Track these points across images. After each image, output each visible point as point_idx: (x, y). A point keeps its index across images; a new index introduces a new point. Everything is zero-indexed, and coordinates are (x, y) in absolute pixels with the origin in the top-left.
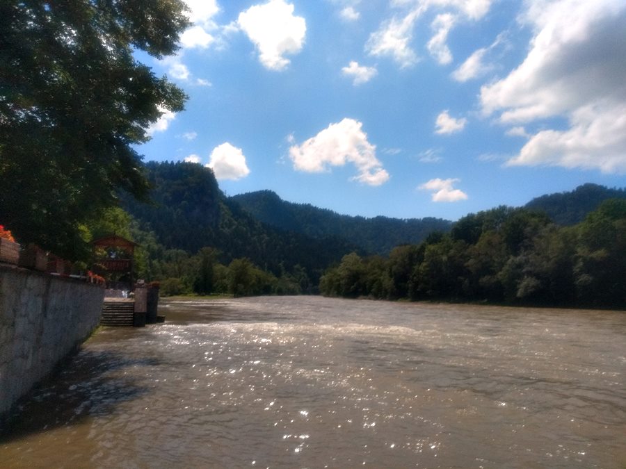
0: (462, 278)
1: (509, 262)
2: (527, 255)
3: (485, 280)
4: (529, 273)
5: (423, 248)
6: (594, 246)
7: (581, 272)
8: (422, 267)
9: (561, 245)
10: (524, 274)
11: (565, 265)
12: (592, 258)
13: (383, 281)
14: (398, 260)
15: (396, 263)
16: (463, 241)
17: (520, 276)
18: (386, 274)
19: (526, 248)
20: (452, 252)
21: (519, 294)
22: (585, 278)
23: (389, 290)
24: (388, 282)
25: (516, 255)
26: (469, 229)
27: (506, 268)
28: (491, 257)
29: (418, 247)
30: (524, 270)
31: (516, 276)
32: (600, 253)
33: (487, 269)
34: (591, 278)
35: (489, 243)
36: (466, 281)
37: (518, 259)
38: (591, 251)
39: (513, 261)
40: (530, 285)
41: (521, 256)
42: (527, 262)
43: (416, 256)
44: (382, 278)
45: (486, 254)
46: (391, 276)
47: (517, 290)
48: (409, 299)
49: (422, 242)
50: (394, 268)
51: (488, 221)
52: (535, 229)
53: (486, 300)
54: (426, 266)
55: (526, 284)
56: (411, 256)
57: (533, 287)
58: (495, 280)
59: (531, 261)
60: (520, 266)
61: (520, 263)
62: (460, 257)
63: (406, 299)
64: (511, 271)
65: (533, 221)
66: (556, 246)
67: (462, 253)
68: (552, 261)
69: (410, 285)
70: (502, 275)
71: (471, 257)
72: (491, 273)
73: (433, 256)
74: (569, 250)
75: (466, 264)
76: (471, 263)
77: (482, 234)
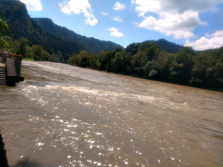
0: (128, 66)
1: (148, 63)
2: (154, 61)
3: (137, 68)
4: (154, 68)
5: (114, 53)
6: (180, 62)
7: (173, 70)
8: (114, 60)
9: (167, 60)
10: (152, 68)
11: (167, 67)
12: (178, 67)
13: (97, 63)
14: (104, 56)
15: (102, 57)
16: (130, 52)
17: (151, 69)
18: (98, 60)
19: (155, 59)
20: (126, 56)
21: (150, 75)
22: (174, 73)
23: (99, 67)
24: (99, 64)
25: (150, 61)
26: (133, 48)
27: (146, 65)
28: (141, 60)
29: (112, 52)
30: (152, 67)
31: (149, 69)
32: (181, 65)
33: (138, 64)
34: (176, 73)
35: (141, 55)
36: (129, 68)
37: (151, 62)
38: (178, 64)
39: (149, 63)
40: (154, 73)
41: (152, 61)
42: (154, 64)
43: (111, 56)
44: (97, 62)
45: (139, 59)
46: (100, 62)
47: (149, 73)
48: (106, 71)
49: (114, 50)
50: (102, 59)
51: (140, 47)
52: (158, 52)
53: (135, 75)
54: (116, 60)
55: (153, 72)
56: (109, 55)
57: (155, 73)
58: (141, 69)
59: (155, 64)
60: (151, 65)
61: (151, 64)
62: (129, 58)
63: (105, 71)
64: (148, 66)
65: (158, 49)
66: (166, 60)
67: (130, 57)
68: (164, 65)
69: (107, 66)
70: (144, 68)
71: (133, 59)
72: (140, 66)
73: (118, 57)
74: (170, 62)
75: (131, 61)
76: (132, 61)
77: (138, 51)
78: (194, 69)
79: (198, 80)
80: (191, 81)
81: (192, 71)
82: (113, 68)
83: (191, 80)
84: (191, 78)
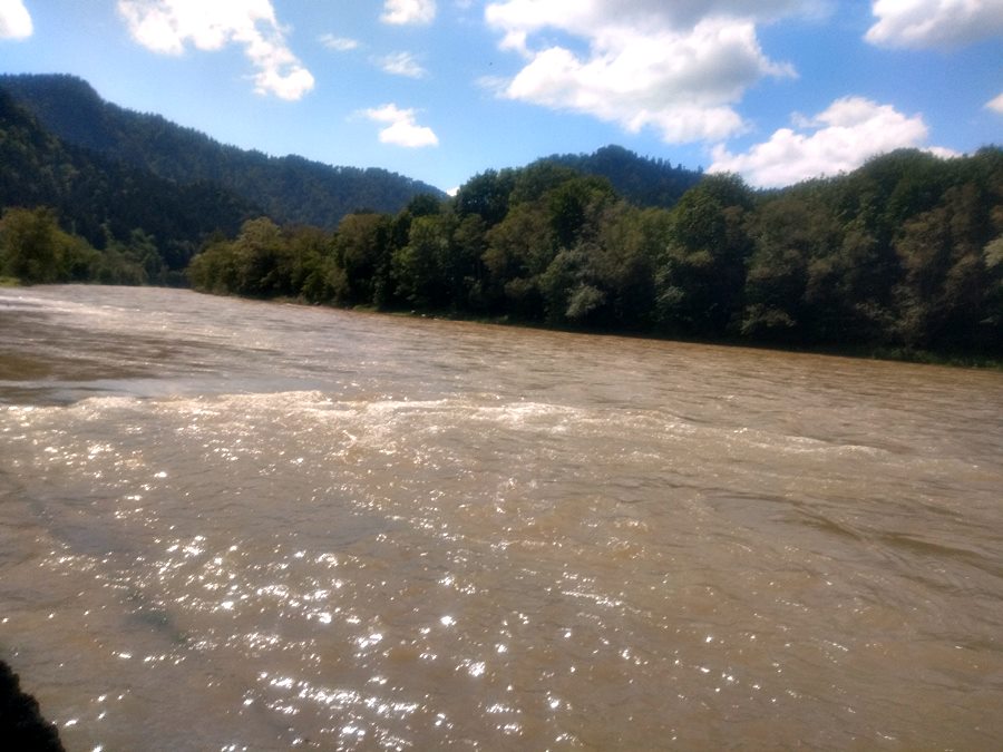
0: (472, 279)
1: (559, 257)
2: (586, 249)
3: (515, 285)
4: (586, 279)
5: (404, 224)
6: (694, 244)
7: (667, 282)
8: (405, 255)
9: (641, 238)
10: (578, 280)
11: (642, 271)
12: (689, 265)
13: (326, 273)
14: (356, 239)
15: (350, 243)
16: (478, 216)
17: (572, 283)
18: (330, 260)
19: (586, 237)
20: (459, 234)
21: (571, 311)
22: (673, 292)
23: (337, 291)
24: (336, 277)
25: (569, 248)
26: (488, 195)
27: (552, 268)
28: (528, 247)
29: (395, 219)
30: (579, 274)
31: (566, 283)
32: (701, 256)
33: (515, 268)
34: (682, 294)
35: (527, 226)
36: (477, 285)
37: (571, 255)
38: (691, 250)
39: (563, 258)
40: (590, 299)
41: (577, 249)
42: (585, 260)
43: (390, 235)
44: (324, 267)
45: (520, 243)
46: (340, 265)
47: (569, 305)
48: (375, 308)
49: (404, 210)
50: (348, 252)
51: (521, 187)
52: (599, 208)
53: (506, 317)
54: (413, 255)
55: (582, 298)
56: (381, 233)
57: (595, 302)
58: (529, 286)
59: (591, 260)
60: (573, 266)
61: (574, 262)
62: (472, 244)
63: (369, 307)
64: (560, 273)
65: (596, 193)
66: (635, 239)
67: (476, 236)
68: (626, 263)
69: (377, 284)
70: (545, 280)
71: (492, 244)
72: (524, 274)
73: (425, 238)
74: (652, 247)
75: (484, 256)
76: (490, 256)
77: (512, 209)
78: (758, 271)
79: (775, 317)
80: (747, 324)
81: (748, 279)
82: (405, 293)
83: (747, 319)
84: (748, 309)
